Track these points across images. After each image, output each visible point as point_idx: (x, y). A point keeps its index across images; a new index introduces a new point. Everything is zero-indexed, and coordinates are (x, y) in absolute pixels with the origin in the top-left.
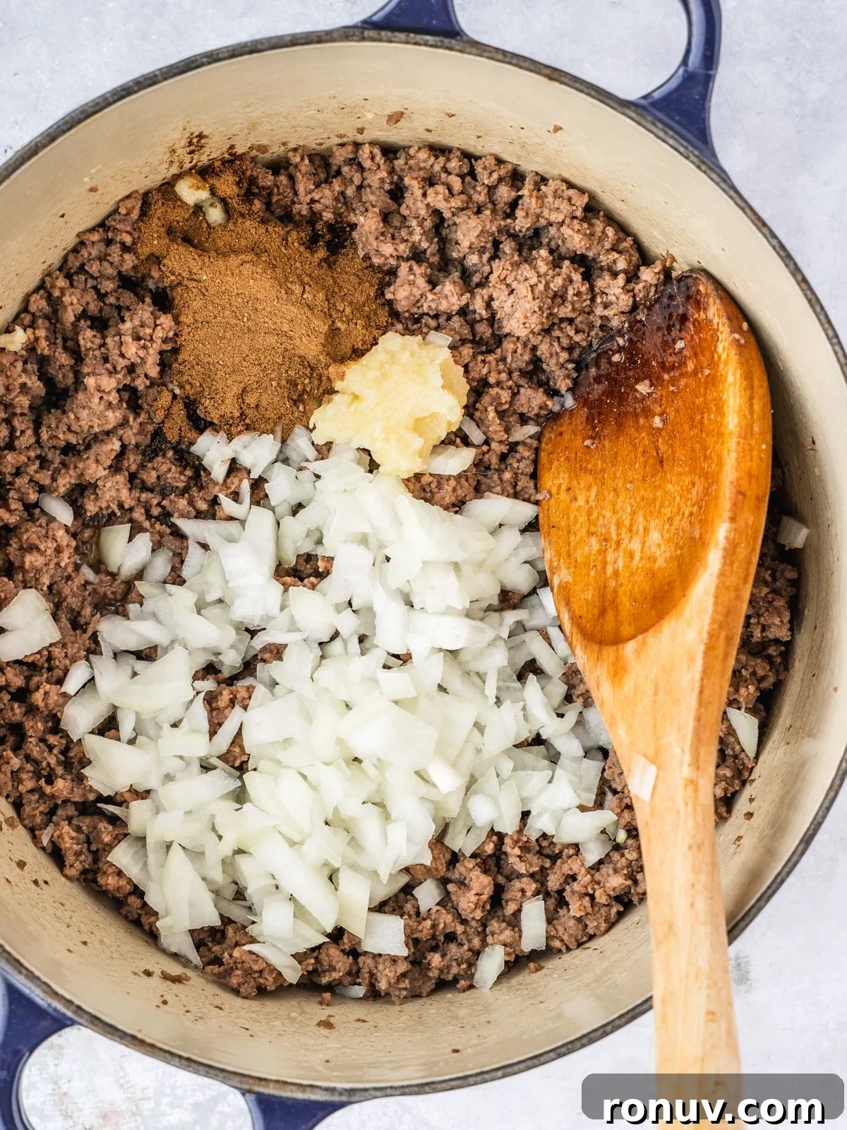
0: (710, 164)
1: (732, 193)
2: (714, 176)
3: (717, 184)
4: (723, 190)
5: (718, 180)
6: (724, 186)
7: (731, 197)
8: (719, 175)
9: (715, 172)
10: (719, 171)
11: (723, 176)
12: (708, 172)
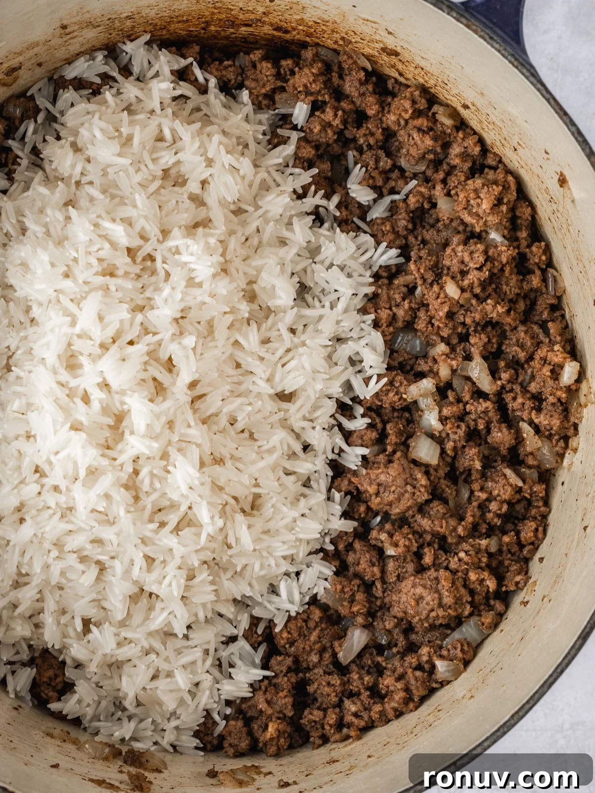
0: (521, 60)
1: (539, 86)
2: (525, 71)
3: (527, 78)
4: (532, 83)
5: (528, 74)
6: (532, 79)
7: (538, 90)
8: (528, 70)
9: (525, 67)
10: (528, 67)
11: (532, 71)
12: (520, 67)
